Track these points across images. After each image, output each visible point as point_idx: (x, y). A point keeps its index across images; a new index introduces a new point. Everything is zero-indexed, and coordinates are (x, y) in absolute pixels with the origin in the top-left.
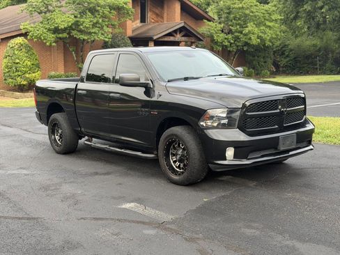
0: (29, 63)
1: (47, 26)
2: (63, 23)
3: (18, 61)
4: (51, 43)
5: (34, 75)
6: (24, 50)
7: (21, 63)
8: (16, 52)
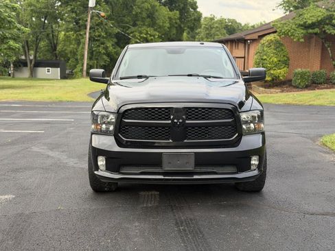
0: (275, 60)
1: (298, 22)
2: (313, 18)
3: (265, 57)
4: (299, 40)
5: (279, 71)
6: (273, 47)
7: (268, 59)
8: (265, 49)
